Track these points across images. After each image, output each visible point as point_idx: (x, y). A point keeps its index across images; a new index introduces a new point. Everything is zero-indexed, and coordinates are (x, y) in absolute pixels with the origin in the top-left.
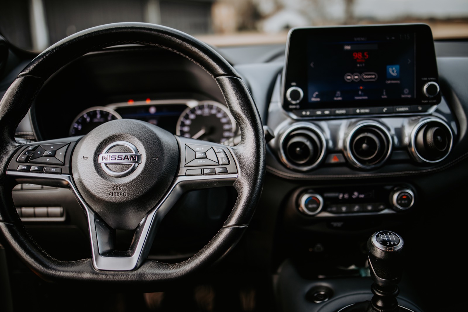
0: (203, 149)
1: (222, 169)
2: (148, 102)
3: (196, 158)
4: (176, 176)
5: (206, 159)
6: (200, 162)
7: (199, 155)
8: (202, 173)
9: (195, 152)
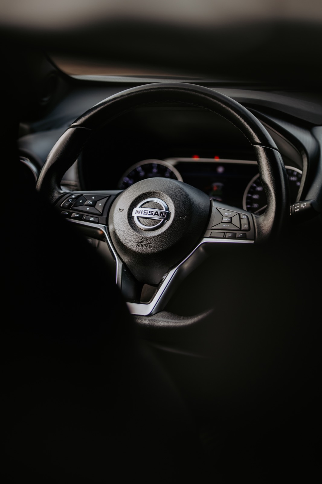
0: (230, 214)
1: (242, 234)
2: (217, 160)
3: (222, 222)
4: (202, 237)
5: (231, 224)
6: (225, 226)
7: (225, 219)
8: (225, 237)
9: (223, 216)
